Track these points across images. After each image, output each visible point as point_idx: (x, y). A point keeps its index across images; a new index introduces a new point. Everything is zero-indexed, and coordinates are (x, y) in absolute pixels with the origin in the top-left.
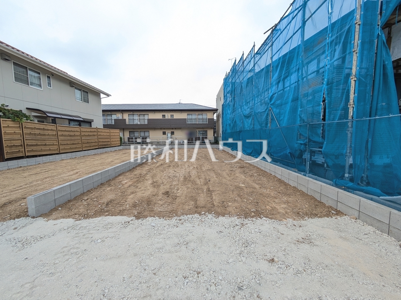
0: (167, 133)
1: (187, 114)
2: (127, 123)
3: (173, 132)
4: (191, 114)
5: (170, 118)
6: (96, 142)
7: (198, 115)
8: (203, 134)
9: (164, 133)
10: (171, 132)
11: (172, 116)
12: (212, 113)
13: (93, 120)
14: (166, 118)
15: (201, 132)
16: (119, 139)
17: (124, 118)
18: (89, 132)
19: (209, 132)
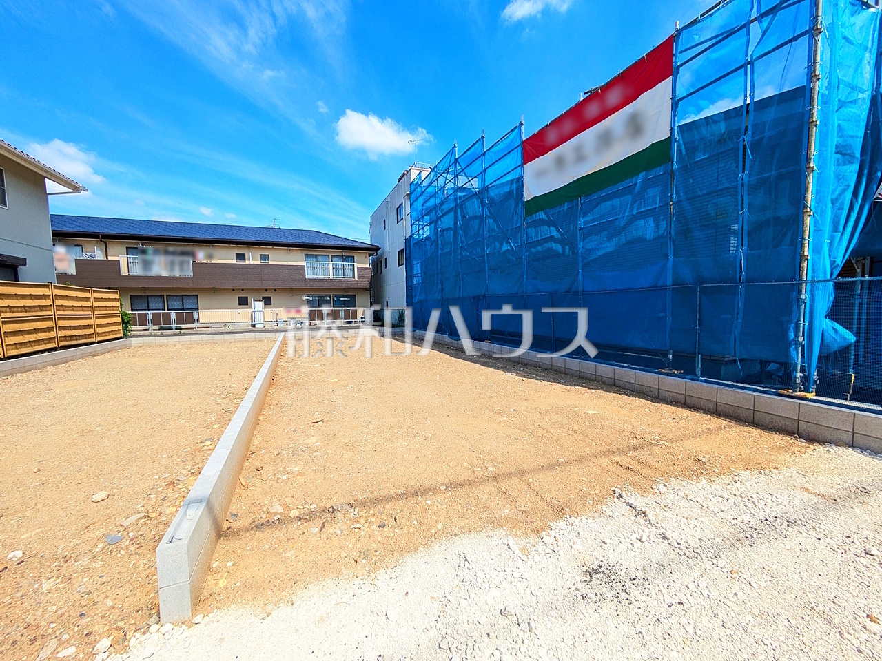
0: (251, 300)
1: (305, 255)
2: (124, 272)
3: (270, 299)
4: (316, 255)
5: (258, 262)
6: (49, 329)
7: (334, 259)
8: (345, 304)
9: (243, 302)
10: (264, 298)
11: (264, 257)
12: (365, 255)
13: (23, 262)
14: (247, 262)
15: (342, 299)
16: (119, 320)
17: (110, 258)
18: (23, 297)
19: (359, 299)
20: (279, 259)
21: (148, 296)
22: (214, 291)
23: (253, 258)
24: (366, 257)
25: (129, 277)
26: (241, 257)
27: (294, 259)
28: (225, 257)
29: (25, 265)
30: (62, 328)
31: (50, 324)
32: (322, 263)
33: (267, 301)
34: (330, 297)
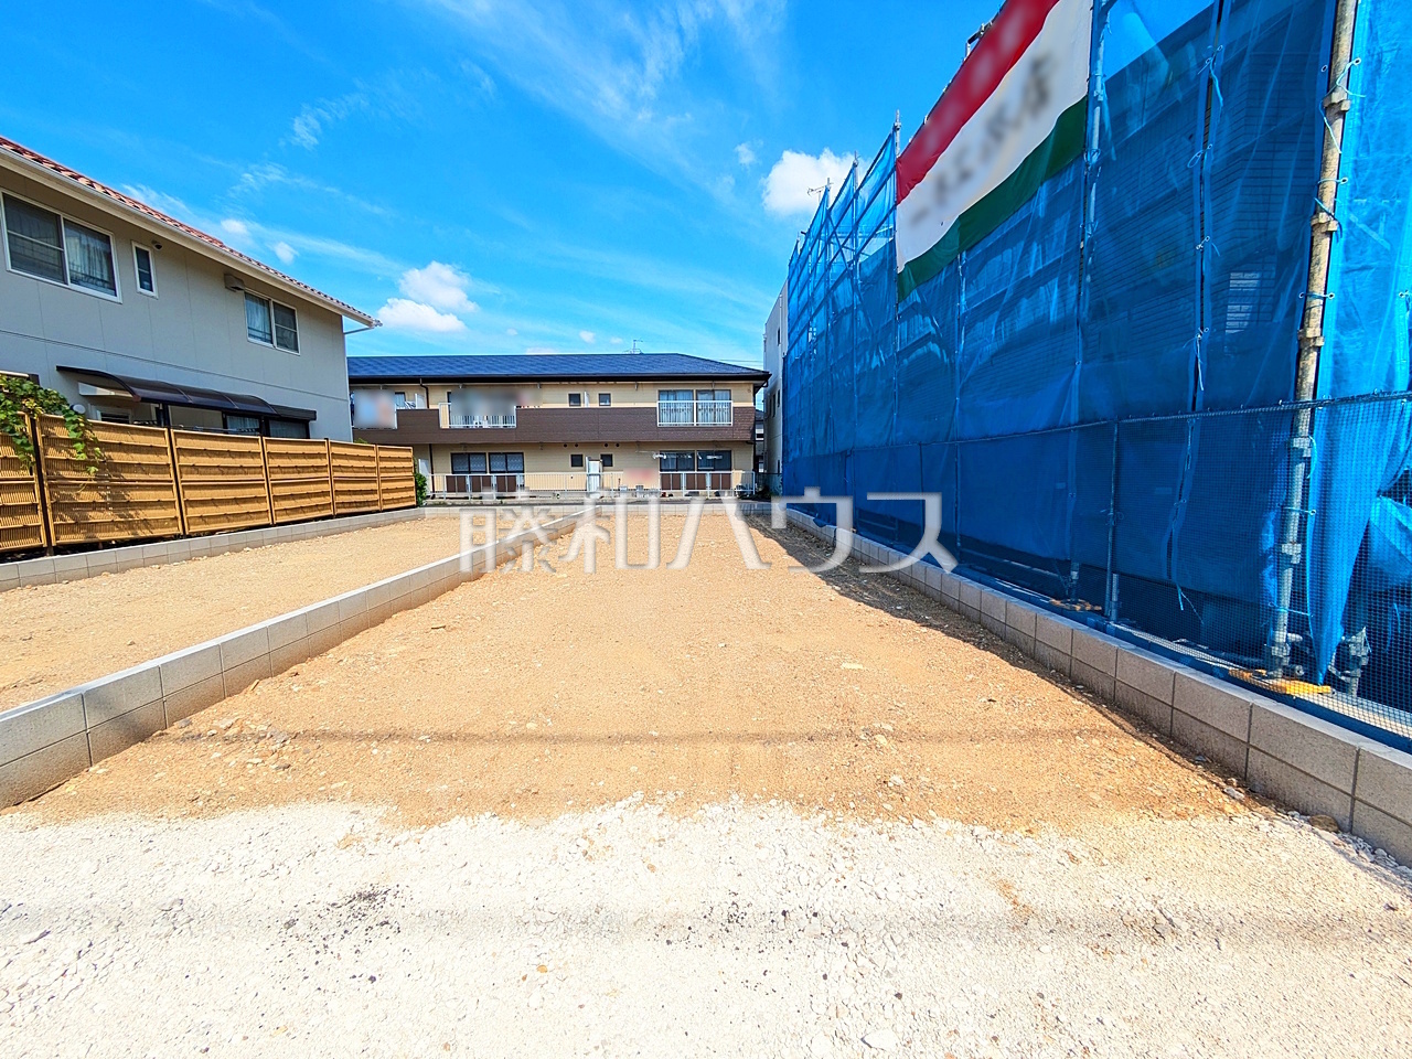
0: (586, 459)
1: (659, 391)
2: (444, 424)
3: (610, 457)
4: (674, 391)
5: (597, 406)
6: (324, 494)
7: (700, 396)
8: (715, 465)
9: (577, 462)
10: (602, 456)
11: (604, 398)
12: (747, 387)
13: (313, 415)
14: (582, 406)
15: (710, 457)
16: (412, 484)
17: (431, 407)
18: (296, 456)
19: (736, 458)
20: (624, 399)
21: (469, 454)
22: (542, 446)
23: (590, 400)
24: (749, 390)
25: (450, 429)
26: (575, 398)
27: (643, 399)
28: (554, 400)
29: (315, 419)
30: (339, 493)
31: (327, 487)
32: (682, 403)
33: (607, 461)
34: (693, 455)
